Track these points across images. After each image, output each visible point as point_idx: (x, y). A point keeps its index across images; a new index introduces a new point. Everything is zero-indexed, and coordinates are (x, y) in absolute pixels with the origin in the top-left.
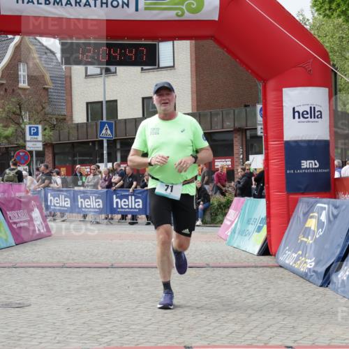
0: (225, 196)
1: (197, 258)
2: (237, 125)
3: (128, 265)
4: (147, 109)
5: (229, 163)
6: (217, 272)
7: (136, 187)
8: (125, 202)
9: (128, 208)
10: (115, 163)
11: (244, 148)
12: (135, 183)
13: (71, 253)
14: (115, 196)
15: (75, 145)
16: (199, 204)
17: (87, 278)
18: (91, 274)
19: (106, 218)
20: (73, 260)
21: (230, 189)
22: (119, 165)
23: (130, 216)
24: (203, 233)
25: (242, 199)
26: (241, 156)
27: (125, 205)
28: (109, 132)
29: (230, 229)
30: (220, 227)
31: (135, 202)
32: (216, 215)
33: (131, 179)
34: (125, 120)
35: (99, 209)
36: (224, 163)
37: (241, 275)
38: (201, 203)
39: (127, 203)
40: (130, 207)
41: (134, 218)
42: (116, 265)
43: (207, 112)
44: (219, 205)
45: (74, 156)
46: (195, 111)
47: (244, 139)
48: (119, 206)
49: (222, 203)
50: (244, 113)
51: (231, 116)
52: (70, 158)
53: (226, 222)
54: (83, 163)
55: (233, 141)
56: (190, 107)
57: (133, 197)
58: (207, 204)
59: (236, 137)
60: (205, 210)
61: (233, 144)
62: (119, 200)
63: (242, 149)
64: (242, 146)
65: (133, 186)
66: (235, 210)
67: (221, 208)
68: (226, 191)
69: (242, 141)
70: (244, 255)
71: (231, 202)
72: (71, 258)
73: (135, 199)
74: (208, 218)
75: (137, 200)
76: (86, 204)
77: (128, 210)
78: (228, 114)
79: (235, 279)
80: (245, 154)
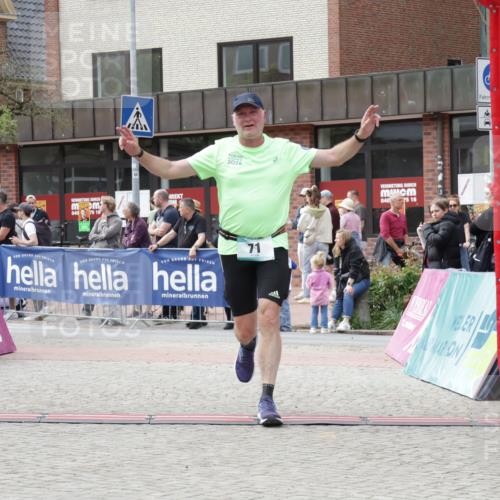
0: (402, 265)
1: (338, 405)
2: (432, 107)
3: (185, 418)
4: (230, 70)
5: (413, 192)
6: (385, 436)
7: (204, 245)
8: (178, 277)
9: (186, 291)
10: (157, 192)
11: (447, 158)
12: (201, 237)
13: (59, 390)
14: (155, 264)
15: (67, 148)
16: (344, 282)
17: (94, 447)
18: (104, 436)
19: (136, 314)
20: (62, 405)
21: (413, 251)
22: (165, 198)
23: (189, 310)
24: (352, 348)
25: (442, 272)
26: (440, 177)
27: (178, 285)
28: (143, 121)
29: (414, 340)
30: (392, 334)
31: (202, 279)
32: (383, 308)
33: (191, 228)
34: (180, 94)
35: (120, 292)
36: (402, 193)
37: (440, 443)
38: (350, 280)
39: (183, 281)
40: (190, 288)
41: (198, 313)
42: (158, 418)
43: (365, 76)
44: (390, 286)
45: (65, 174)
46: (337, 75)
47: (447, 138)
48: (166, 288)
49: (395, 283)
50: (448, 78)
51: (419, 86)
52: (56, 179)
53: (406, 323)
54: (84, 190)
55: (421, 141)
56: (326, 65)
57: (197, 267)
58: (362, 284)
59: (429, 134)
60: (357, 298)
61: (422, 148)
62: (164, 273)
63: (443, 159)
64: (442, 153)
65: (198, 242)
66: (427, 296)
67: (393, 292)
68: (405, 255)
69: (443, 142)
70: (445, 398)
71: (417, 279)
72: (58, 402)
73: (201, 272)
74: (364, 314)
75: (205, 274)
76: (92, 280)
77: (185, 296)
78: (410, 81)
79: (425, 451)
80: (448, 172)
